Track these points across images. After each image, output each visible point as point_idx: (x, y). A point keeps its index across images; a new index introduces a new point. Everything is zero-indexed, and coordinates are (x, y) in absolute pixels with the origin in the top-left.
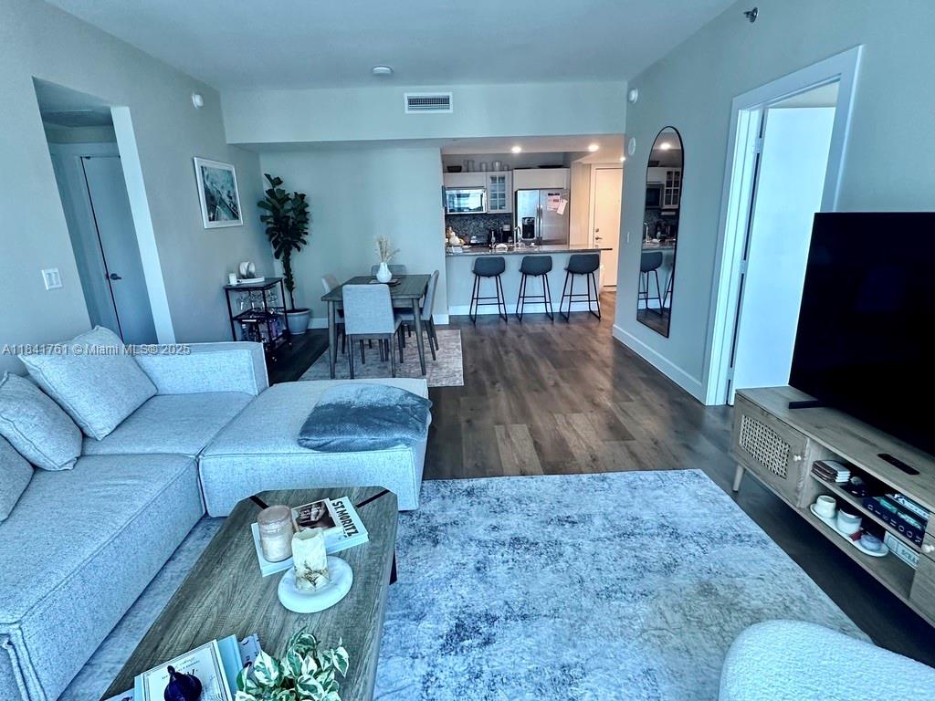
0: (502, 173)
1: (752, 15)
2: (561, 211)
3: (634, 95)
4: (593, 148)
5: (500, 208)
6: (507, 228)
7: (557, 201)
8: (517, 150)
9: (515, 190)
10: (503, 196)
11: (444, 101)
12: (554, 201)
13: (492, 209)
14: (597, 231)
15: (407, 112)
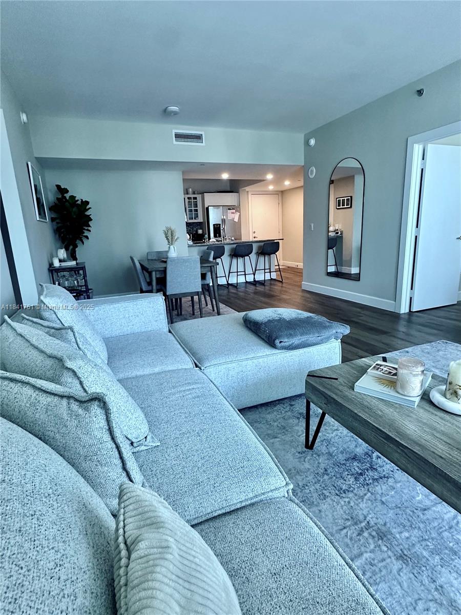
0: (195, 196)
1: (420, 92)
2: (236, 220)
3: (312, 142)
4: (270, 177)
5: (195, 219)
6: (200, 232)
7: (234, 213)
8: (225, 176)
9: (206, 206)
10: (196, 211)
11: (198, 138)
12: (232, 213)
13: (190, 219)
14: (254, 232)
15: (175, 142)
